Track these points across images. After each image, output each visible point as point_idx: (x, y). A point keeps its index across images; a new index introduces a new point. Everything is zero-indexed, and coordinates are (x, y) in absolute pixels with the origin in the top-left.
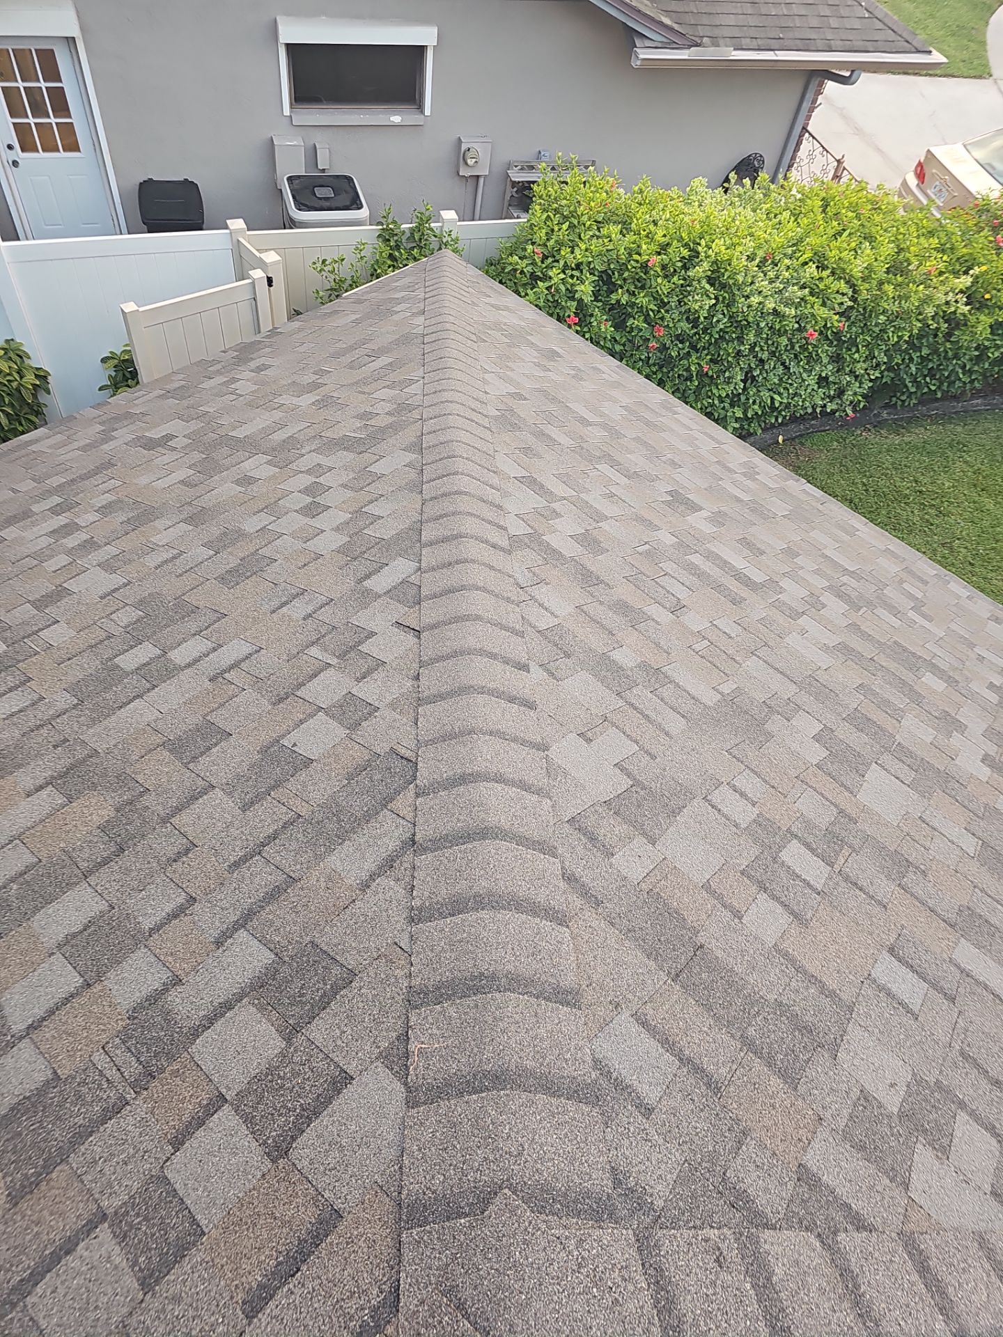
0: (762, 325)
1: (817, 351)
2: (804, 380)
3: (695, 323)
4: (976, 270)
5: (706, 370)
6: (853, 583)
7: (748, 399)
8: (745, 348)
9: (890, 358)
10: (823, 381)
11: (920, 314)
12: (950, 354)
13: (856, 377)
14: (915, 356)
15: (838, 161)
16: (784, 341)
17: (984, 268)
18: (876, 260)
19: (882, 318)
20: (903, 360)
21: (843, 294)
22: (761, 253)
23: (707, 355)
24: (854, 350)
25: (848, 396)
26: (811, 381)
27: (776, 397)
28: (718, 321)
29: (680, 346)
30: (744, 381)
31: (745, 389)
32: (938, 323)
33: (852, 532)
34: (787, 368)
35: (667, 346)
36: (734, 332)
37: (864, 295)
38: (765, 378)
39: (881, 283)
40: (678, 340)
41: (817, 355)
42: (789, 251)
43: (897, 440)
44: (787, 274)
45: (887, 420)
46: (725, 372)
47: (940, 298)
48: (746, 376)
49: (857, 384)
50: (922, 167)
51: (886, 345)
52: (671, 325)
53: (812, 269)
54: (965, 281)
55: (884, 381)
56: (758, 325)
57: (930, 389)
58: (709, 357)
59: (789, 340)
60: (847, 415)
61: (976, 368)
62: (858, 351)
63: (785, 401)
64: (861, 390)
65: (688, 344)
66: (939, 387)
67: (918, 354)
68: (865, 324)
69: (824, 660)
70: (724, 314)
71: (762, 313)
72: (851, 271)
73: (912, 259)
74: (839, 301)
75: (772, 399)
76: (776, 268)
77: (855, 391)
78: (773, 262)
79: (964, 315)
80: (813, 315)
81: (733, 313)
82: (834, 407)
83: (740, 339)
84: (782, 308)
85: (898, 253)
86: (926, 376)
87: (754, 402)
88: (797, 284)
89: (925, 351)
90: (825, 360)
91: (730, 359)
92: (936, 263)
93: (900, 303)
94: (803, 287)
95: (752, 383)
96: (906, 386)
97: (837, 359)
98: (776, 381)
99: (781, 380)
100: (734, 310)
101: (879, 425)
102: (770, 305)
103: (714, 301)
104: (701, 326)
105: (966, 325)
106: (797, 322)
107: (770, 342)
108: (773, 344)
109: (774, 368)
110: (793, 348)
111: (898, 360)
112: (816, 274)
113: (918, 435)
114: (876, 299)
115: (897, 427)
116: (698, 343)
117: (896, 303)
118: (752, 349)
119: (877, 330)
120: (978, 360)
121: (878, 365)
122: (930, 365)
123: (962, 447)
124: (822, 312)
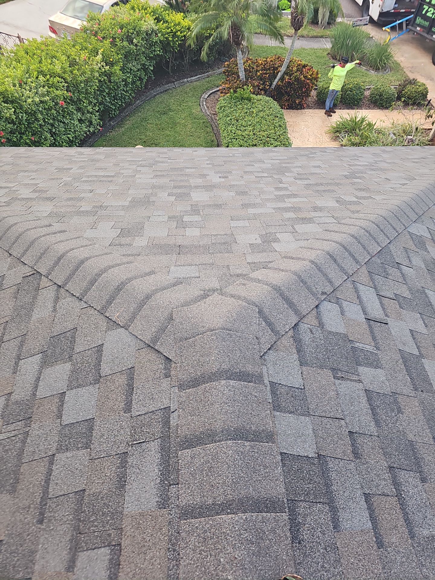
0: (41, 109)
1: (69, 110)
2: (74, 124)
3: (13, 122)
4: (100, 51)
5: (33, 139)
6: (144, 162)
7: (59, 143)
8: (41, 122)
9: (97, 99)
10: (80, 121)
11: (94, 77)
12: (116, 87)
13: (91, 113)
14: (105, 94)
15: (18, 37)
16: (53, 111)
17: (102, 50)
18: (63, 64)
19: (83, 85)
20: (102, 98)
21: (61, 83)
22: (16, 82)
23: (29, 133)
24: (82, 103)
25: (94, 122)
26: (76, 123)
27: (68, 136)
28: (22, 117)
29: (15, 135)
30: (52, 136)
31: (54, 139)
32: (103, 78)
33: (131, 152)
34: (64, 123)
35: (10, 138)
36: (32, 118)
37: (69, 79)
38: (59, 131)
39: (72, 72)
40: (12, 134)
41: (71, 112)
42: (27, 76)
43: (123, 129)
44: (34, 84)
45: (115, 125)
46: (41, 137)
47: (96, 68)
48: (51, 134)
49: (94, 116)
50: (52, 28)
51: (92, 95)
52: (4, 129)
53: (41, 78)
54: (99, 57)
55: (102, 110)
56: (39, 110)
57: (119, 105)
58: (30, 133)
59: (55, 110)
60: (99, 130)
61: (128, 89)
62: (84, 102)
63: (73, 136)
64: (97, 117)
65: (17, 133)
66: (122, 102)
67: (105, 93)
68: (78, 90)
69: (154, 181)
70: (22, 113)
71: (37, 105)
72: (57, 72)
73: (76, 57)
74: (62, 85)
75: (68, 137)
76: (28, 85)
77: (95, 119)
78: (24, 83)
79: (108, 70)
80: (56, 96)
81: (25, 110)
82: (93, 129)
83: (37, 120)
84: (42, 99)
85: (69, 58)
86: (114, 100)
87: (62, 142)
88: (41, 87)
89: (107, 91)
90: (75, 112)
91: (39, 130)
92: (84, 55)
93: (84, 76)
94: (44, 87)
95: (55, 135)
96: (111, 108)
97: (79, 109)
98: (64, 129)
99: (65, 128)
100: (25, 109)
101: (113, 128)
102: (37, 99)
103: (13, 110)
104: (17, 123)
105: (112, 74)
106: (53, 102)
107: (49, 115)
108: (51, 115)
109: (59, 125)
110: (59, 113)
111: (100, 99)
112: (44, 79)
113: (128, 124)
114: (74, 78)
115: (120, 124)
116: (21, 130)
117: (83, 76)
118: (44, 121)
119: (84, 90)
120: (126, 85)
121: (95, 105)
122: (112, 95)
123: (145, 119)
124: (59, 92)
